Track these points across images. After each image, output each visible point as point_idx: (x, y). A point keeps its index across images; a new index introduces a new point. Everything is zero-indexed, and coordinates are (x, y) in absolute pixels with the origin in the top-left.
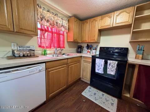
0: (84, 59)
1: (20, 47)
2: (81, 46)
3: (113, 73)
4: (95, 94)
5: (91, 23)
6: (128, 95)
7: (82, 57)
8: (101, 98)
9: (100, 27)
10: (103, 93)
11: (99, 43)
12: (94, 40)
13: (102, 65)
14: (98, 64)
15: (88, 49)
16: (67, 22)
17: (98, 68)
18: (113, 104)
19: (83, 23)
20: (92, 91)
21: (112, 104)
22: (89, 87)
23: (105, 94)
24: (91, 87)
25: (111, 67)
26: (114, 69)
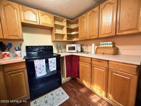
4: (46, 102)
8: (54, 98)
10: (51, 93)
13: (43, 66)
14: (38, 66)
17: (40, 71)
18: (63, 93)
20: (40, 103)
23: (53, 92)
24: (34, 101)
25: (52, 64)
26: (55, 65)
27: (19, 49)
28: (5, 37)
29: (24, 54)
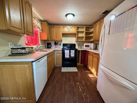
0: (57, 52)
1: (15, 46)
2: (51, 43)
3: (73, 56)
5: (57, 29)
6: (79, 64)
7: (55, 51)
9: (63, 32)
11: (62, 41)
12: (60, 39)
13: (68, 53)
14: (66, 53)
15: (56, 45)
16: (40, 24)
17: (67, 55)
19: (51, 27)
20: (65, 68)
21: (75, 69)
22: (62, 68)
23: (71, 68)
25: (72, 53)
26: (74, 54)
27: (60, 45)
28: (57, 40)
29: (62, 47)
